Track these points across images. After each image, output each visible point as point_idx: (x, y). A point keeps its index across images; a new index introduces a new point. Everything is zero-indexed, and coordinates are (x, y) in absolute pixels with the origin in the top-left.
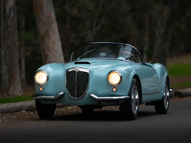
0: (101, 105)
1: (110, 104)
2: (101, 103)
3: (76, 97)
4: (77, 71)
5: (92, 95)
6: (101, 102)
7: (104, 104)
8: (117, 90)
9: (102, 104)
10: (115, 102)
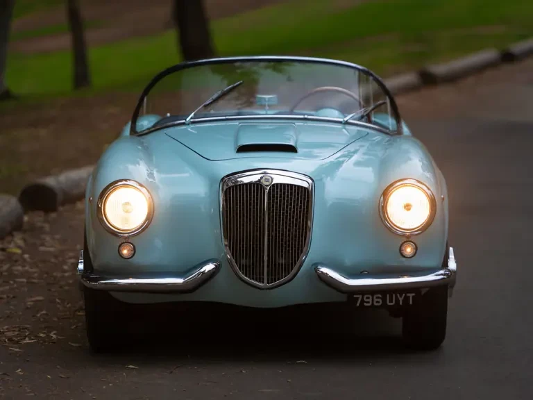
0: (358, 305)
1: (391, 301)
2: (358, 298)
3: (266, 281)
4: (267, 183)
5: (324, 270)
6: (355, 296)
7: (368, 302)
8: (416, 248)
9: (363, 301)
10: (411, 295)
